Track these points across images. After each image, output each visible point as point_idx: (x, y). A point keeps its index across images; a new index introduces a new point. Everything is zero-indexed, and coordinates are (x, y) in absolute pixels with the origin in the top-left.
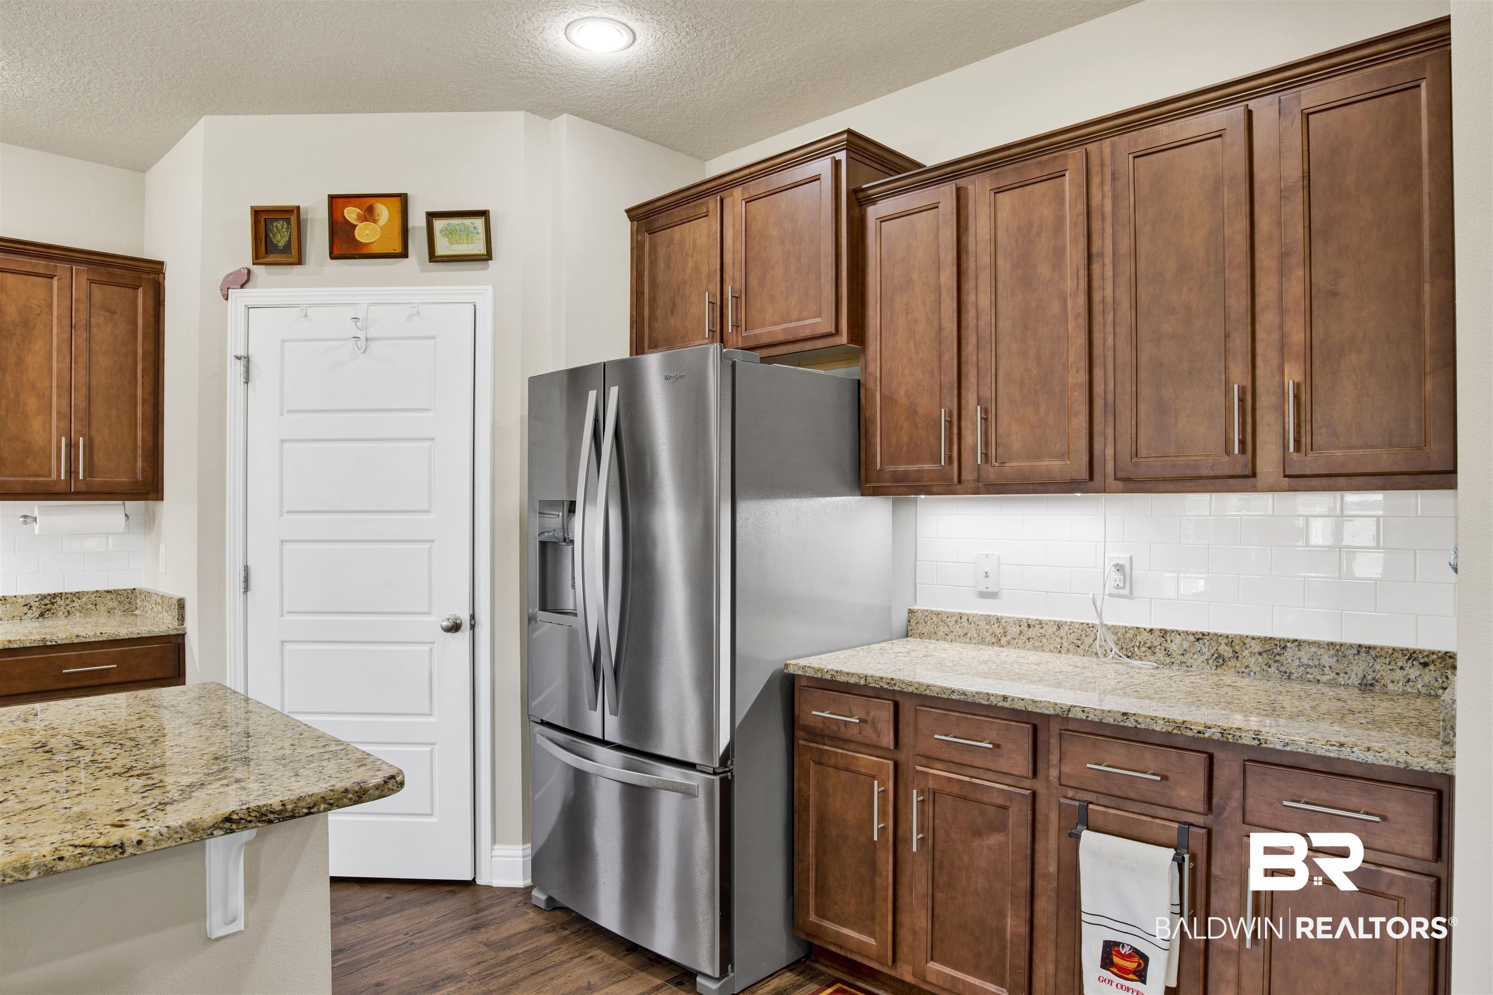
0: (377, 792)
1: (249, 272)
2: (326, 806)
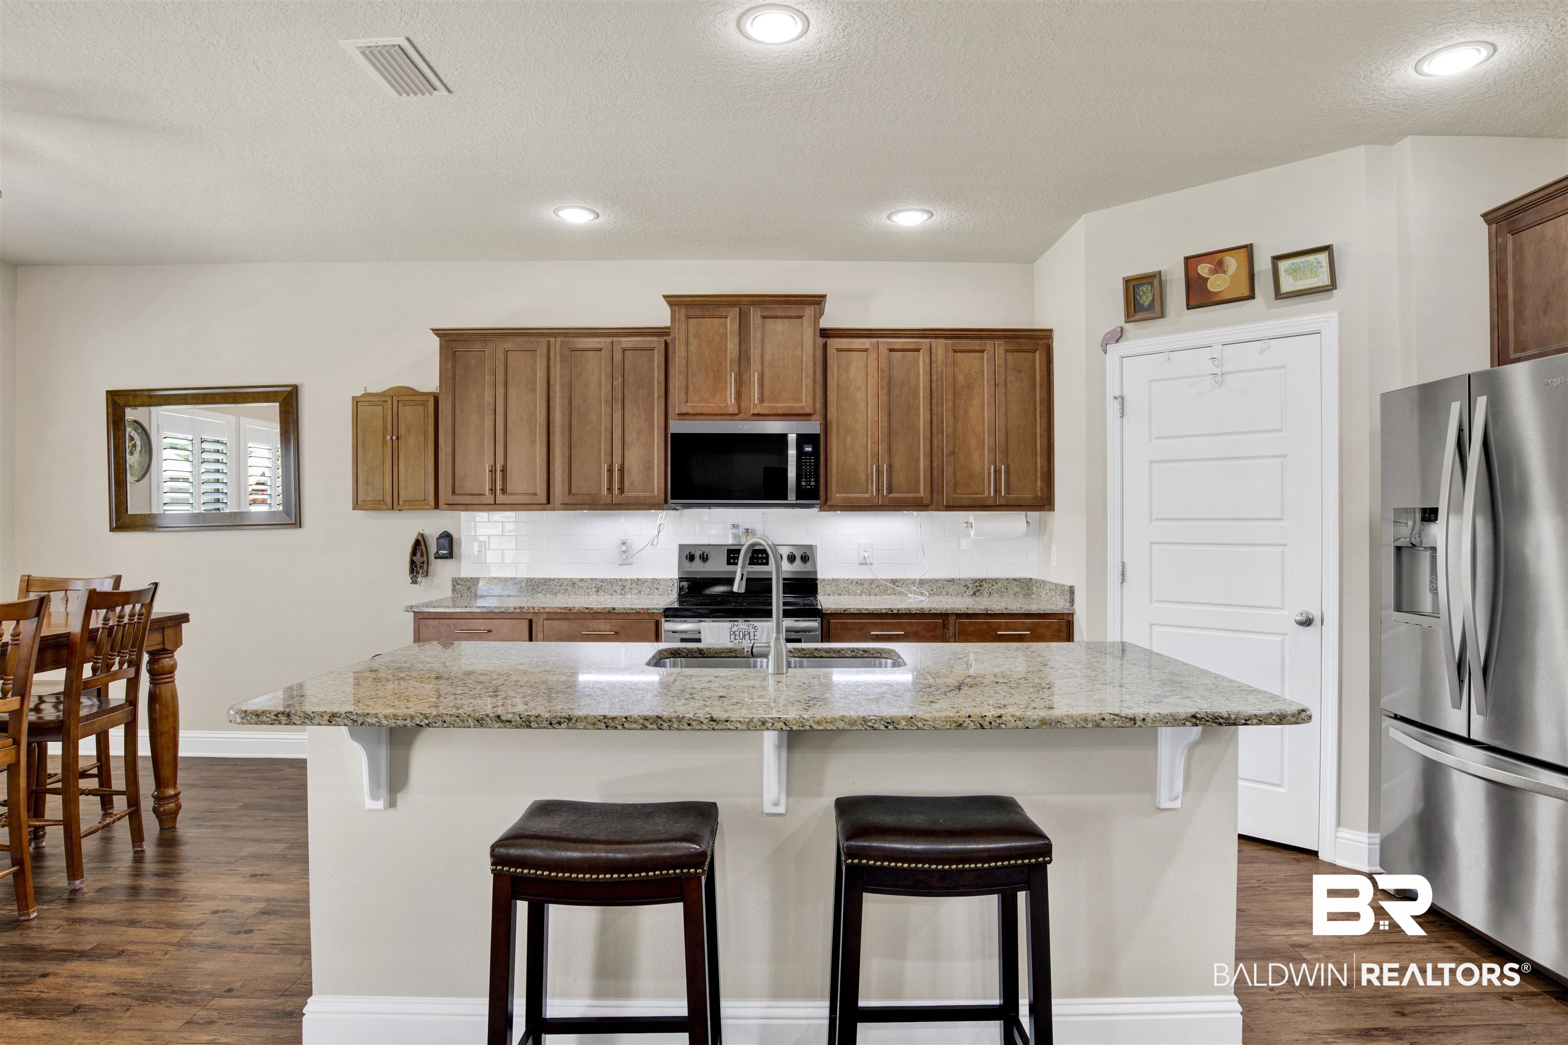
0: (1294, 719)
1: (1122, 329)
2: (1257, 721)
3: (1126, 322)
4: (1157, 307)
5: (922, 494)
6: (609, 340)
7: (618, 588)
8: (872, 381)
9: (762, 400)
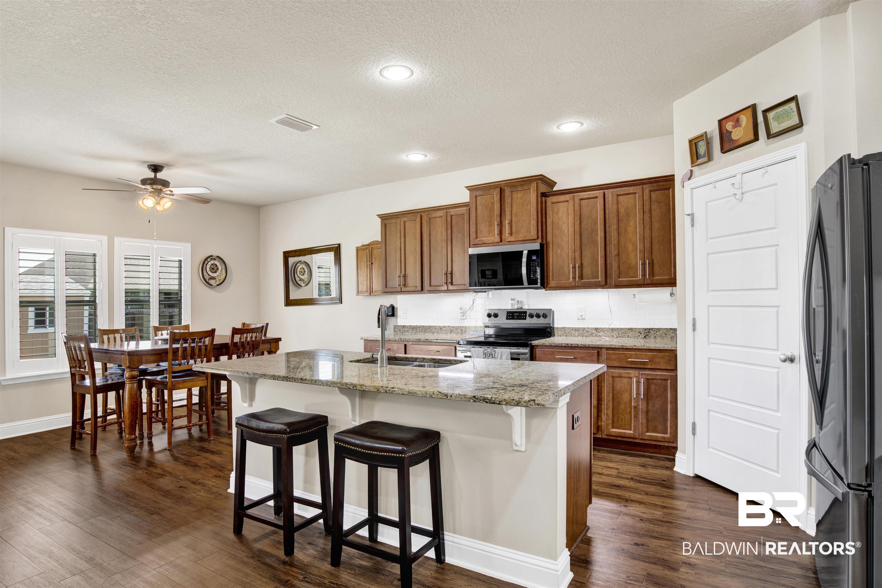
1: (691, 171)
3: (692, 167)
4: (709, 155)
5: (600, 280)
6: (445, 211)
7: (459, 331)
8: (571, 218)
9: (511, 234)
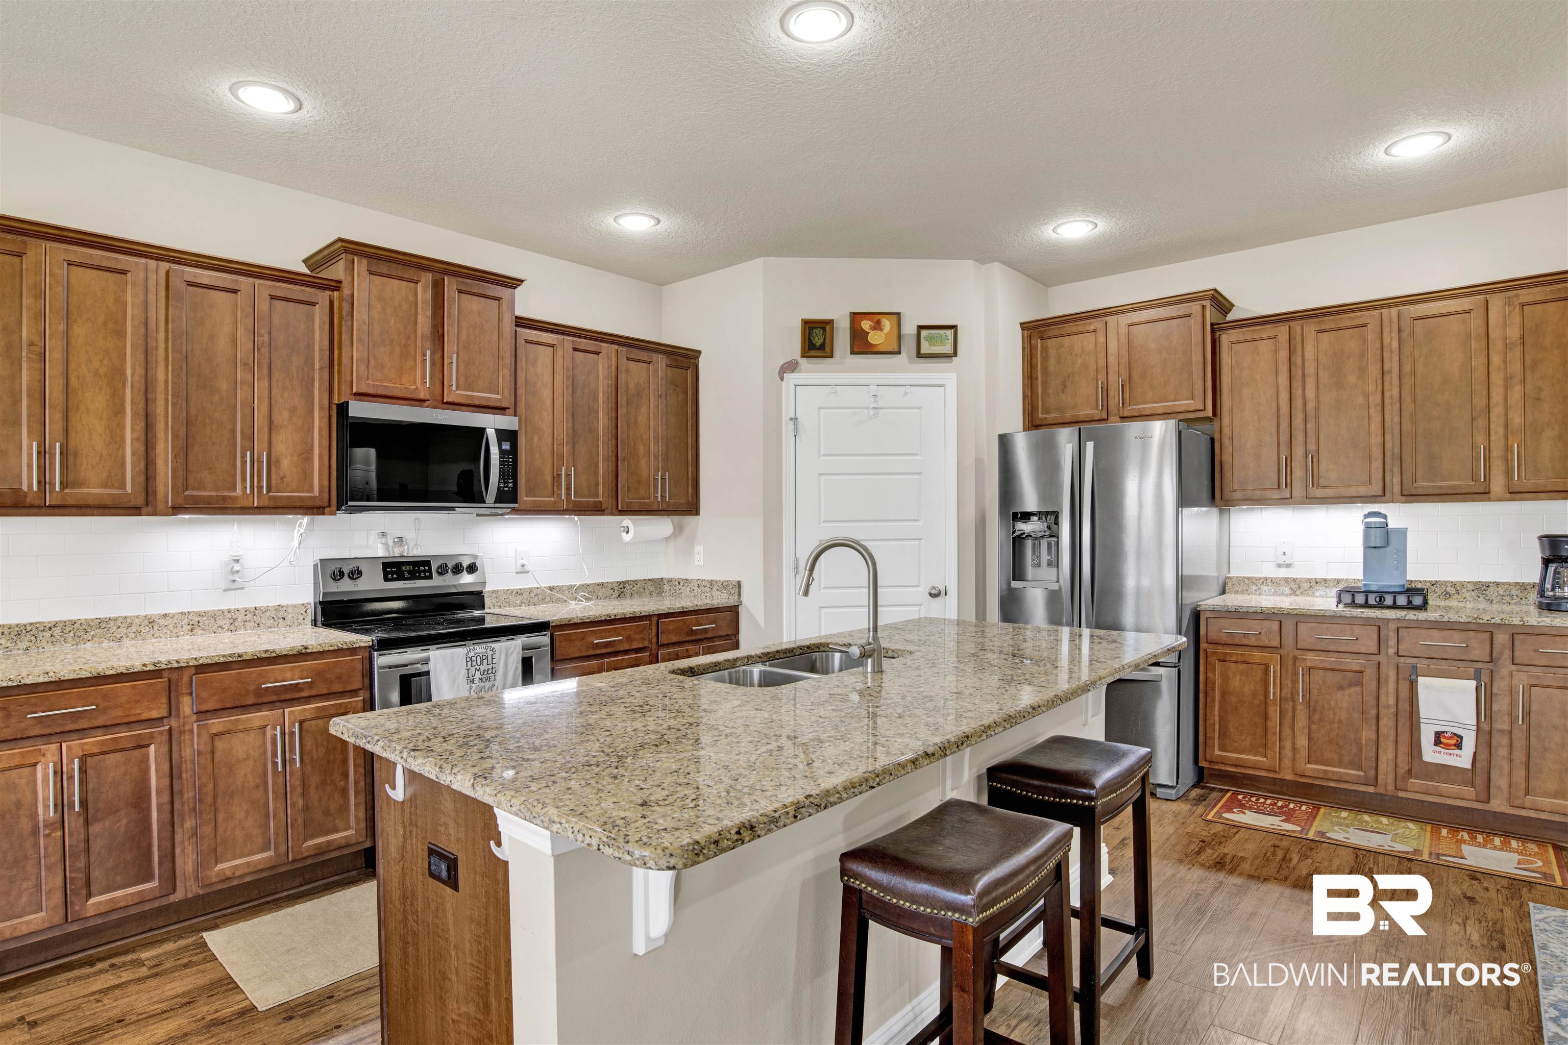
1: (798, 362)
3: (801, 357)
4: (827, 349)
5: (601, 499)
6: (248, 280)
7: (225, 623)
8: (559, 379)
9: (460, 388)
